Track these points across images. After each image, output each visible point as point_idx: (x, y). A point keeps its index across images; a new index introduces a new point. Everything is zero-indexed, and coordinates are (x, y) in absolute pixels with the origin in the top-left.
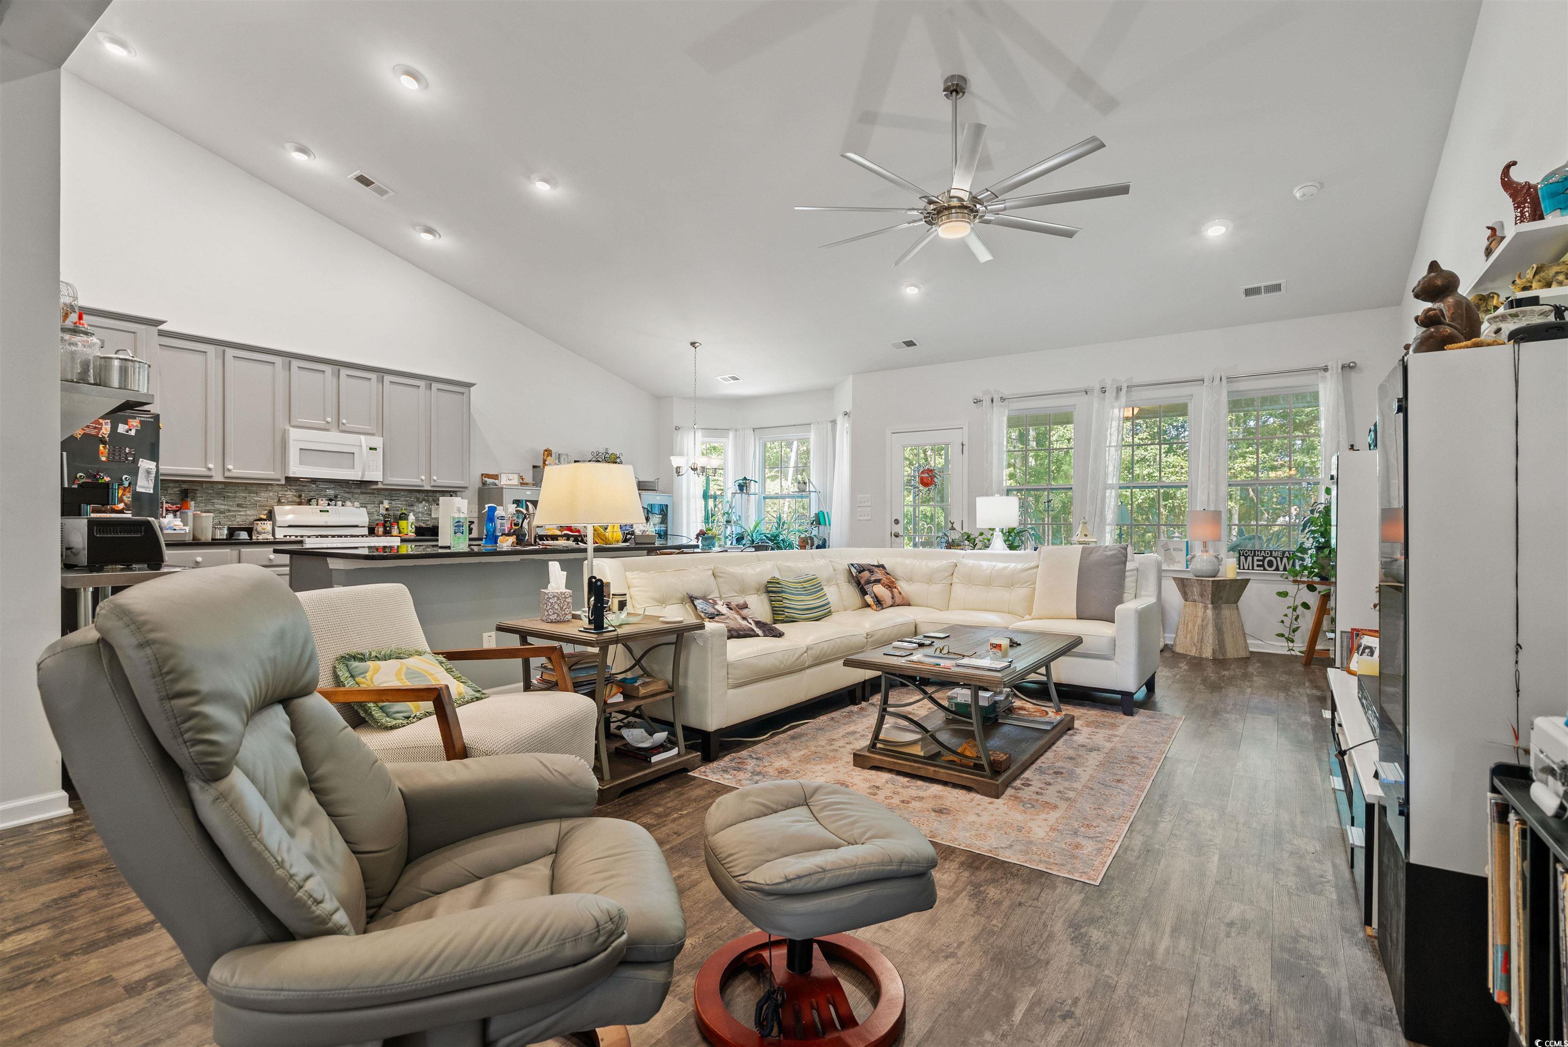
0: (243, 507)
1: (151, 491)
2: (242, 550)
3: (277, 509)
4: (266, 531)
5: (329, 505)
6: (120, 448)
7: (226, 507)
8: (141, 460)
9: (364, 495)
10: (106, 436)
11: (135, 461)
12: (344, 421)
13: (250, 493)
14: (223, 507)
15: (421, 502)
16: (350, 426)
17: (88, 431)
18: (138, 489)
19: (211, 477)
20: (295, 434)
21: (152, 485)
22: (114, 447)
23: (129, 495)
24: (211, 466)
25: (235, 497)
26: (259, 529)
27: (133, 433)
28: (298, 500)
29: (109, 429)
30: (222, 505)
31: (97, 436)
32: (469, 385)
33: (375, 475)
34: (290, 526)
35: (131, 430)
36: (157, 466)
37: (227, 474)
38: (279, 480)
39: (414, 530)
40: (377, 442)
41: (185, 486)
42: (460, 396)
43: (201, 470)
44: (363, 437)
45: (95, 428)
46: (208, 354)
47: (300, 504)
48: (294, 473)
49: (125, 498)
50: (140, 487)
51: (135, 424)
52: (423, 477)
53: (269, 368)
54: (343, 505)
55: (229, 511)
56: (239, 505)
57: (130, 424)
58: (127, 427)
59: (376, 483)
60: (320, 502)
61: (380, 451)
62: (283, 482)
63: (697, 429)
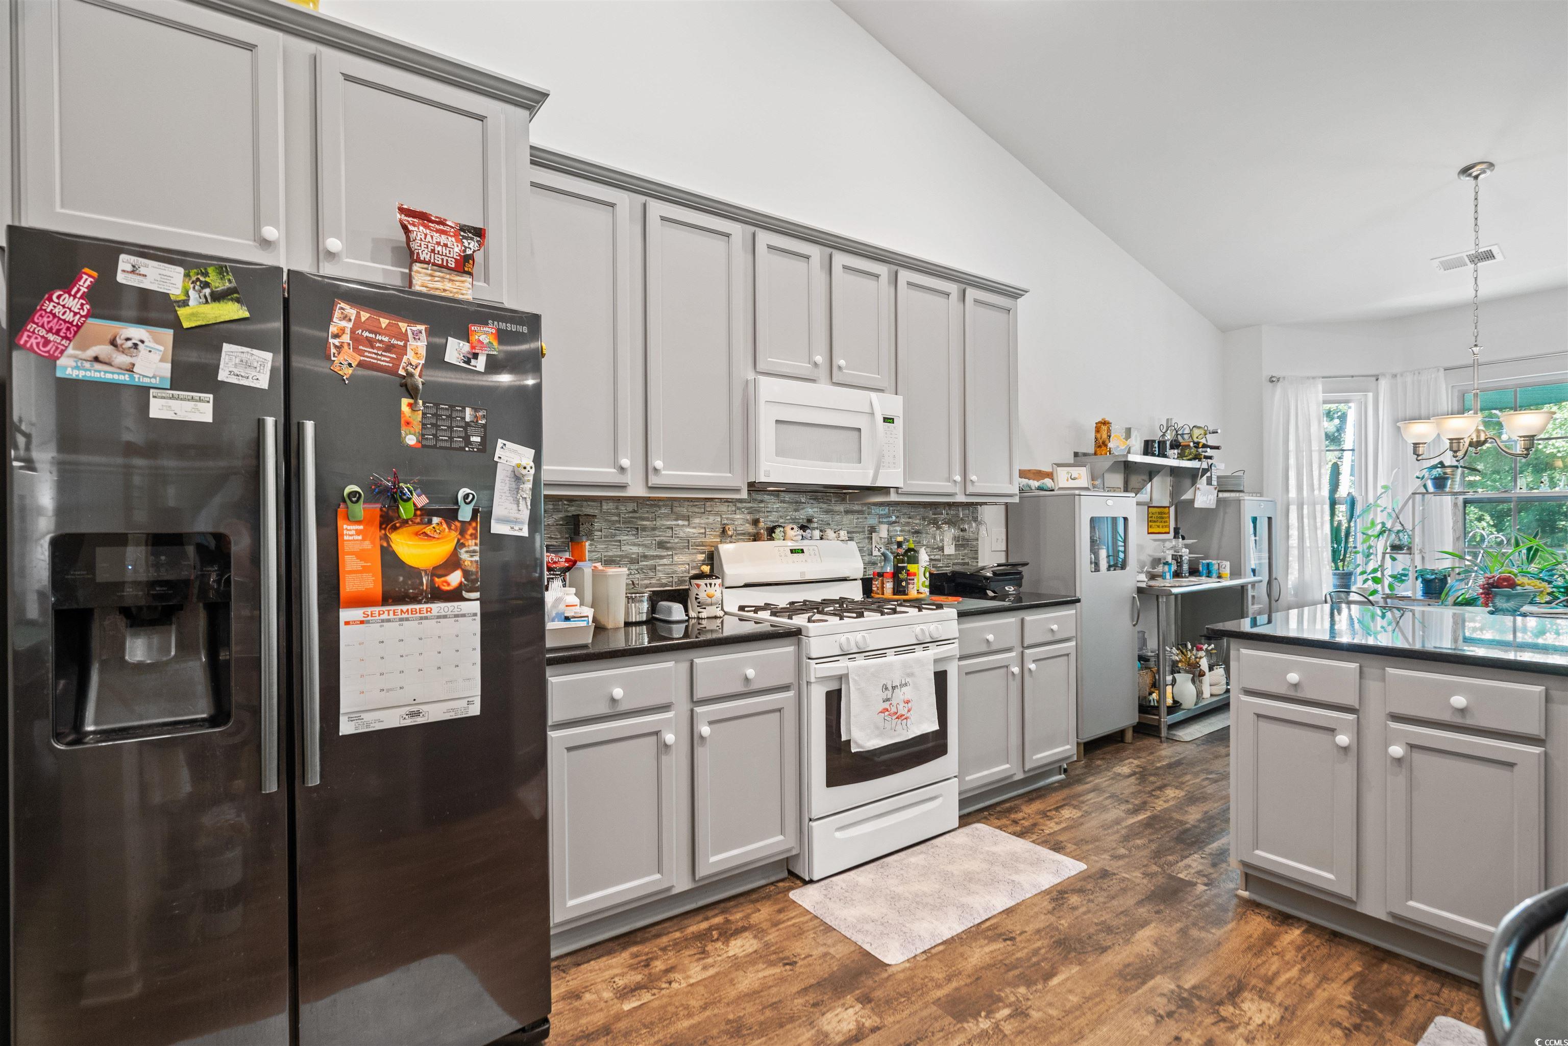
0: (667, 549)
1: (525, 533)
2: (694, 660)
3: (726, 550)
4: (714, 600)
5: (803, 538)
6: (452, 407)
7: (640, 550)
8: (500, 442)
9: (850, 517)
10: (417, 372)
11: (487, 448)
12: (842, 363)
13: (677, 520)
14: (635, 549)
15: (935, 527)
16: (849, 374)
17: (371, 355)
18: (497, 528)
19: (623, 487)
20: (768, 387)
21: (525, 514)
22: (437, 405)
23: (473, 545)
24: (625, 462)
25: (654, 529)
26: (702, 596)
27: (480, 364)
28: (750, 529)
29: (423, 352)
30: (634, 545)
31: (393, 372)
32: (1015, 294)
33: (892, 477)
34: (747, 585)
35: (475, 356)
36: (537, 460)
37: (654, 480)
38: (737, 490)
39: (927, 583)
40: (894, 404)
41: (573, 510)
42: (1003, 315)
43: (605, 473)
44: (874, 395)
45: (389, 348)
46: (618, 208)
47: (756, 538)
48: (767, 474)
49: (464, 555)
50: (503, 520)
51: (485, 339)
52: (957, 478)
53: (719, 244)
54: (821, 539)
55: (645, 557)
56: (661, 545)
57: (474, 338)
58: (465, 347)
59: (885, 490)
60: (790, 533)
61: (899, 422)
62: (744, 495)
63: (1314, 378)
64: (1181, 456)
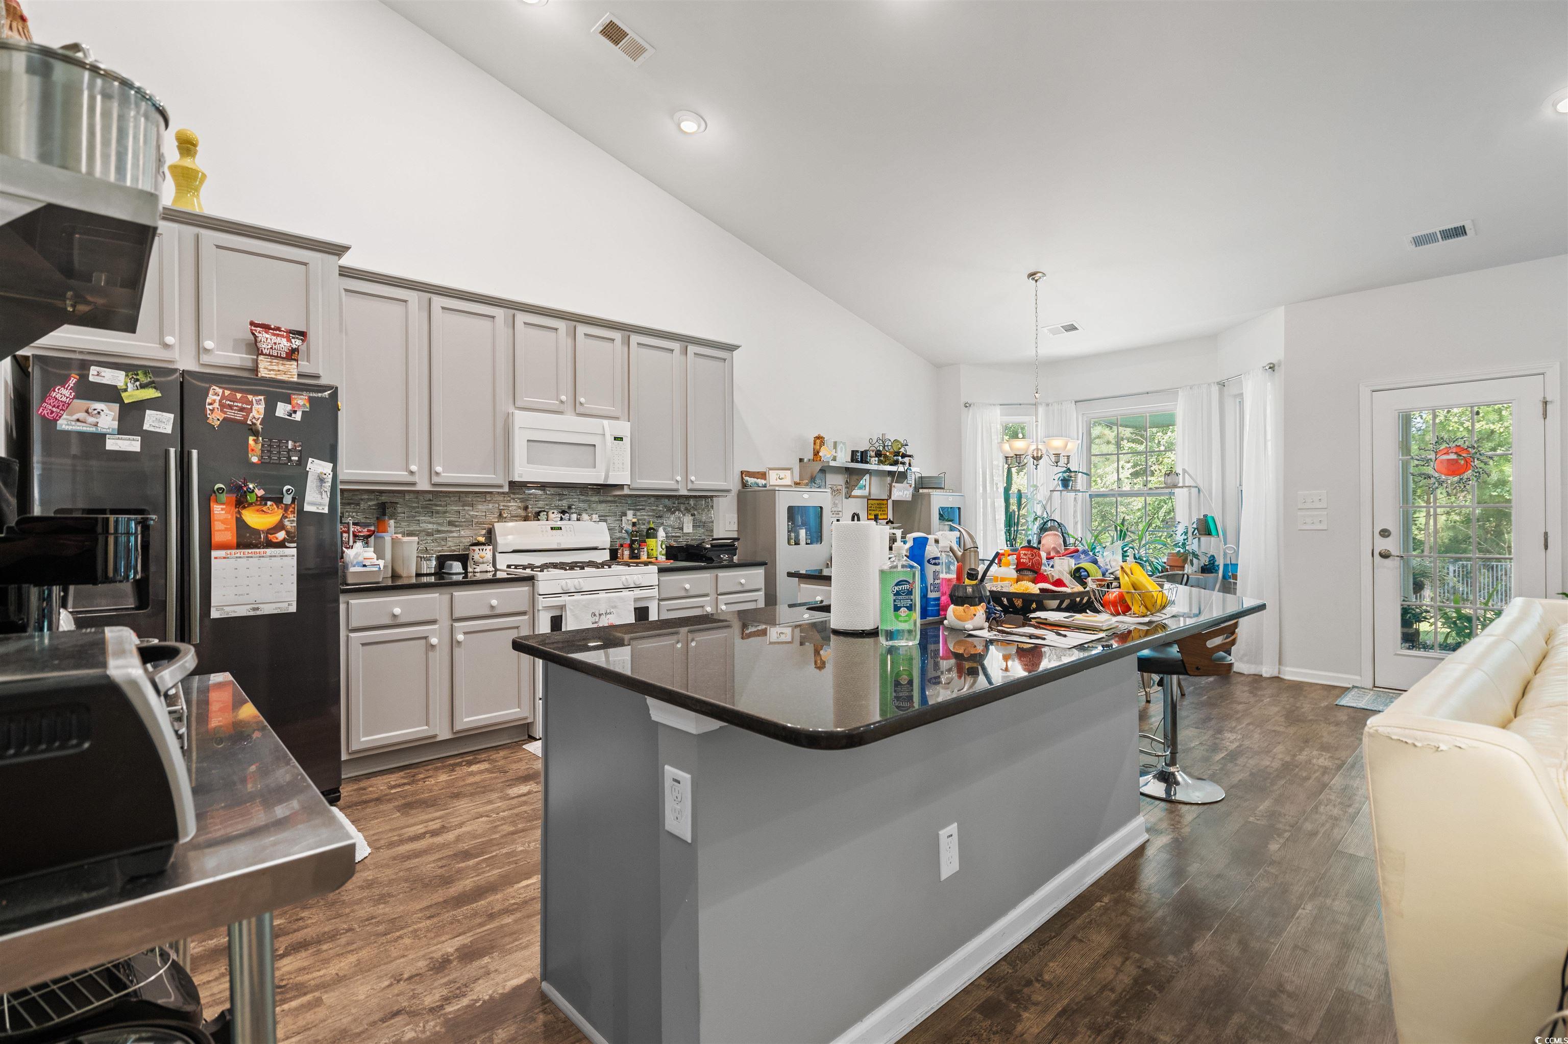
0: (456, 526)
1: (326, 511)
2: (455, 594)
3: (499, 527)
4: (485, 560)
5: (561, 519)
6: (280, 441)
7: (435, 527)
8: (310, 460)
9: (604, 505)
10: (258, 423)
11: (302, 463)
12: (582, 400)
13: (463, 506)
14: (430, 526)
15: (673, 513)
16: (591, 407)
17: (230, 414)
18: (307, 508)
19: (414, 484)
20: (521, 418)
21: (326, 500)
22: (271, 440)
23: (293, 517)
24: (414, 468)
25: (445, 512)
26: (477, 557)
27: (298, 417)
28: (523, 513)
29: (262, 411)
30: (430, 523)
31: (244, 423)
32: (731, 348)
33: (621, 476)
34: (514, 551)
35: (295, 412)
36: (334, 470)
37: (436, 480)
38: (501, 486)
39: (664, 552)
40: (624, 428)
41: (384, 498)
42: (721, 364)
43: (398, 474)
44: (606, 422)
45: (242, 409)
46: (409, 303)
47: (526, 519)
48: (520, 476)
49: (286, 522)
50: (309, 504)
51: (301, 402)
52: (679, 478)
53: (487, 323)
54: (578, 520)
55: (439, 532)
56: (451, 523)
57: (294, 402)
58: (289, 407)
59: (621, 487)
60: (551, 516)
61: (627, 441)
62: (506, 489)
63: (994, 405)
64: (880, 462)
